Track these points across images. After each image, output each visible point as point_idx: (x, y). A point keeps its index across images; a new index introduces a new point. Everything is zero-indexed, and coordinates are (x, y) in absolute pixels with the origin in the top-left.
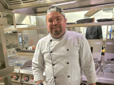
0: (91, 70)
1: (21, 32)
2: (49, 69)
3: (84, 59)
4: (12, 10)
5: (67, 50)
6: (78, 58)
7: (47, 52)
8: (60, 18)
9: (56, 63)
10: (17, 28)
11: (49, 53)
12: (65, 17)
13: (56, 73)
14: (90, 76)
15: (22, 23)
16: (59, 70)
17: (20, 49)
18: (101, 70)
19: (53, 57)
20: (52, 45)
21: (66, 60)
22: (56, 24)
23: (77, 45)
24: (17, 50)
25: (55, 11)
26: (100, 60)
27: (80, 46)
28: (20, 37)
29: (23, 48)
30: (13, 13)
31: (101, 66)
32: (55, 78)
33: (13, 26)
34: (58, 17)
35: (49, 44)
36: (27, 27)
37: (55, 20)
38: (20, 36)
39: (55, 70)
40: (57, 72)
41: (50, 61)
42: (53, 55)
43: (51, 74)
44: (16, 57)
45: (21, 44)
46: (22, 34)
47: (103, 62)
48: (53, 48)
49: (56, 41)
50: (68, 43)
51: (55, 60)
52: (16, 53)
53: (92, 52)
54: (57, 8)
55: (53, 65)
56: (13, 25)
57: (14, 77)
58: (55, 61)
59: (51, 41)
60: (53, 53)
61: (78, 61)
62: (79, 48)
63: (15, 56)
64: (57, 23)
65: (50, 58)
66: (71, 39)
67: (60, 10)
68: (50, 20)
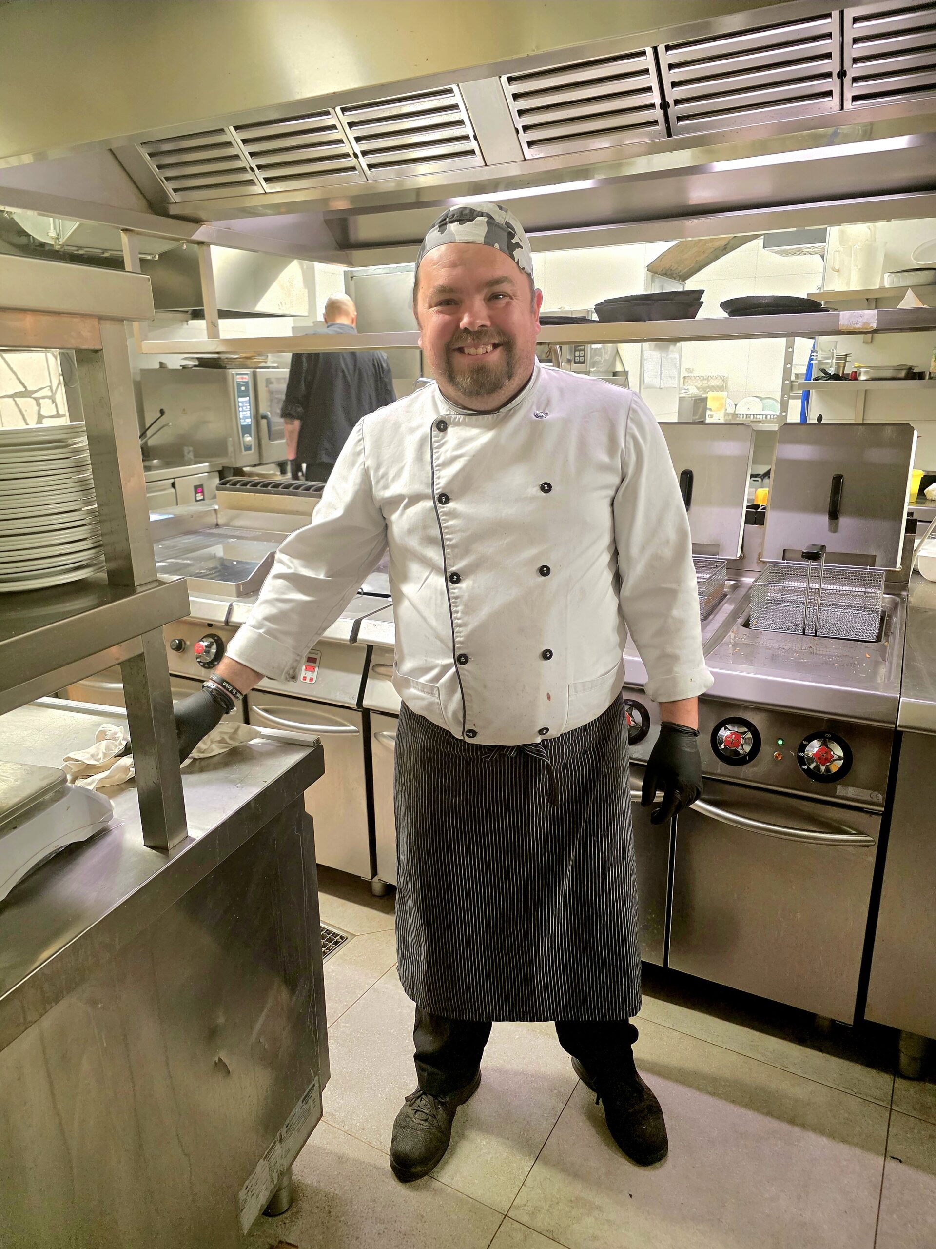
0: (675, 613)
1: (248, 362)
2: (421, 608)
3: (643, 549)
4: (197, 221)
5: (542, 488)
6: (606, 540)
7: (414, 499)
8: (505, 287)
9: (472, 569)
10: (223, 336)
11: (430, 504)
12: (531, 282)
13: (470, 628)
14: (669, 650)
15: (260, 308)
16: (484, 612)
17: (238, 472)
18: (740, 620)
19: (452, 530)
20: (449, 455)
21: (529, 553)
22: (479, 322)
23: (605, 458)
24: (222, 474)
25: (481, 239)
26: (739, 554)
27: (624, 464)
28: (242, 394)
29: (260, 465)
30: (201, 243)
31: (743, 592)
32: (461, 659)
33: (200, 324)
34: (498, 281)
35: (428, 445)
36: (289, 334)
37: (478, 303)
38: (246, 384)
39: (465, 613)
40: (474, 622)
41: (434, 554)
42: (452, 514)
43: (438, 637)
44: (212, 520)
45: (248, 439)
46: (254, 375)
47: (755, 567)
48: (456, 476)
49: (474, 431)
50: (549, 442)
51: (465, 548)
52: (215, 497)
53: (688, 502)
54: (490, 220)
55: (454, 578)
56: (198, 315)
57: (193, 645)
58: (462, 557)
59: (441, 425)
60: (451, 505)
61: (606, 558)
62: (616, 480)
63: (207, 513)
64: (490, 318)
65: (435, 532)
66: (566, 422)
67: (511, 235)
68: (447, 296)
